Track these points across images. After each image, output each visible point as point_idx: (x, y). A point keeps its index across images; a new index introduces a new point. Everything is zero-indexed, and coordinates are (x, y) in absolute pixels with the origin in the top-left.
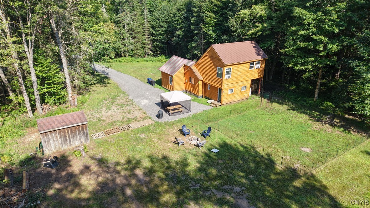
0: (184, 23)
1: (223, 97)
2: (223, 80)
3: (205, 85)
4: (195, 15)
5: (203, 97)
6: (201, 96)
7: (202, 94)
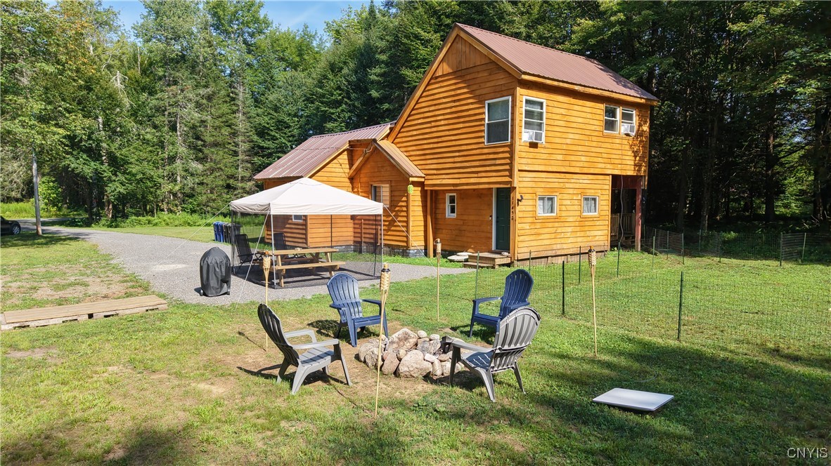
0: (349, 98)
1: (519, 226)
2: (517, 148)
3: (432, 199)
4: (383, 57)
5: (426, 254)
6: (418, 251)
7: (423, 243)
